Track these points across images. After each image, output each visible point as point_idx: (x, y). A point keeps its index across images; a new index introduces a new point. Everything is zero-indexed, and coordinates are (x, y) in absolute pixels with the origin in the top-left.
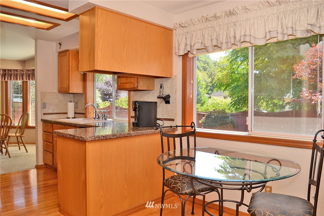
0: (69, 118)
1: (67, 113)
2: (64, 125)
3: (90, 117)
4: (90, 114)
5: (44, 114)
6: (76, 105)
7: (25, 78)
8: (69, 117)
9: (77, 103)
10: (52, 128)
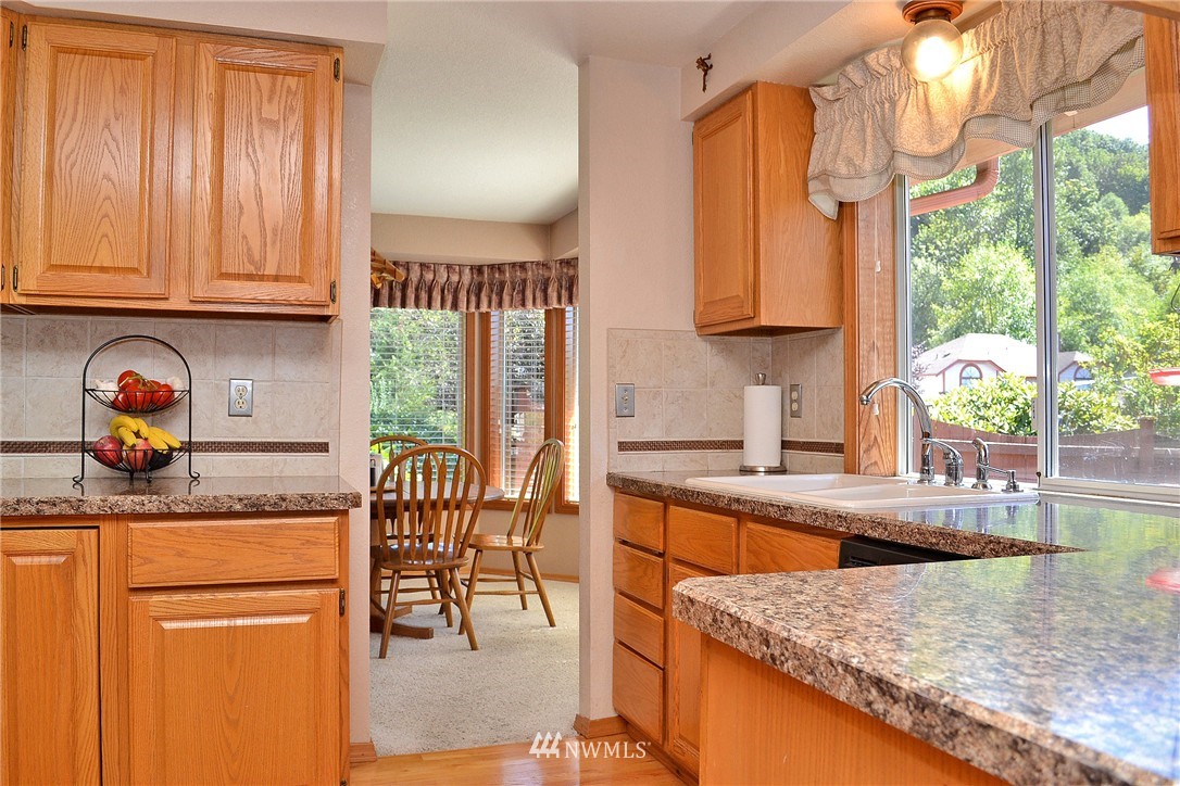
0: (751, 471)
1: (739, 445)
2: (737, 515)
3: (873, 469)
4: (874, 451)
5: (623, 446)
6: (792, 401)
7: (555, 294)
8: (750, 463)
9: (794, 387)
10: (661, 529)
